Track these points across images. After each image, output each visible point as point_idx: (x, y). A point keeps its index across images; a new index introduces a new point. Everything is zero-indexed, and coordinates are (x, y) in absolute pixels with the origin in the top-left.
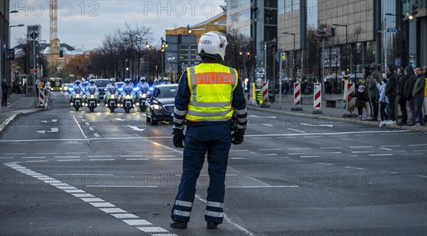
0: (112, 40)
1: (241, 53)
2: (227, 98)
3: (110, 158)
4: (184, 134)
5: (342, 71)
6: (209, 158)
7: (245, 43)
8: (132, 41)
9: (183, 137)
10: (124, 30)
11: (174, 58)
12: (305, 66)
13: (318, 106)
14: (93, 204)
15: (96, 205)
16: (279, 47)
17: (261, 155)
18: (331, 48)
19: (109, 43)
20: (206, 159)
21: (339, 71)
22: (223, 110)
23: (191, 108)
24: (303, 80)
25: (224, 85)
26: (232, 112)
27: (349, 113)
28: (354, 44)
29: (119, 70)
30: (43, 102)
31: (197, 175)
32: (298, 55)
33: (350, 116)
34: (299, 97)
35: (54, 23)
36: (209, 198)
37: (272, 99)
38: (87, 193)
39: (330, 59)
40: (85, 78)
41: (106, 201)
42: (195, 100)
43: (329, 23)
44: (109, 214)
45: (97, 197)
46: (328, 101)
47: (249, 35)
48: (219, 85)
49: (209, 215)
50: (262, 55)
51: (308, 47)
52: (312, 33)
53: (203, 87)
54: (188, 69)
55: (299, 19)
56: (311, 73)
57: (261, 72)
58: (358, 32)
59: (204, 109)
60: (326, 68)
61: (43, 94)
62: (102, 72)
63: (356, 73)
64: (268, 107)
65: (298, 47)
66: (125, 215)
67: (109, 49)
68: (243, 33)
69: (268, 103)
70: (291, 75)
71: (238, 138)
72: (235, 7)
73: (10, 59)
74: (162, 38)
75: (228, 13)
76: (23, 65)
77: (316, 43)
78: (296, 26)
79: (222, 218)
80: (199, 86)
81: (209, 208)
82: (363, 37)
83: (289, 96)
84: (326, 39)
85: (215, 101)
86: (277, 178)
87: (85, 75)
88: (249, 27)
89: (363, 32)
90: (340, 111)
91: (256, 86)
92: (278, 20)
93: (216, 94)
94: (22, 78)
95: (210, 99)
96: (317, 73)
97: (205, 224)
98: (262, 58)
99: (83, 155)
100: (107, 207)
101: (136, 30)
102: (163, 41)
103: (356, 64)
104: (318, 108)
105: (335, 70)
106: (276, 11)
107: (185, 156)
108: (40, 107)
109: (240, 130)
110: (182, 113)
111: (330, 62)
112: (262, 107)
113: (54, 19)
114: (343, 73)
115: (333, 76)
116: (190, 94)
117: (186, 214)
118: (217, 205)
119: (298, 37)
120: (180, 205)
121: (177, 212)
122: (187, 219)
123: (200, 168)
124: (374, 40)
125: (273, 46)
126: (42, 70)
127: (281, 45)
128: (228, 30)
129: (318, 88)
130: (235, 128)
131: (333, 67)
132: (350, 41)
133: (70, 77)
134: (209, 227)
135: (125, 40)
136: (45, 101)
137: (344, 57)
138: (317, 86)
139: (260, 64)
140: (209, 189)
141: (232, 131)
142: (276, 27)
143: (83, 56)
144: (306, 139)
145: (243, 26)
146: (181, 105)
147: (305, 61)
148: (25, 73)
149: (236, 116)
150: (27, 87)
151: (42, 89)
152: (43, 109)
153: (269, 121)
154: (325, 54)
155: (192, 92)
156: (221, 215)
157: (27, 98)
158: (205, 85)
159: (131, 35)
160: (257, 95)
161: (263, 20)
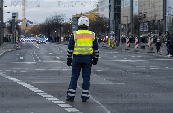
0: (49, 19)
1: (104, 25)
2: (91, 45)
3: (44, 70)
4: (72, 60)
5: (149, 33)
6: (83, 71)
7: (106, 21)
8: (57, 20)
9: (71, 61)
10: (54, 15)
11: (75, 27)
12: (133, 31)
13: (137, 48)
14: (34, 91)
15: (35, 91)
16: (121, 22)
17: (110, 69)
18: (144, 23)
19: (48, 20)
20: (81, 71)
21: (148, 33)
22: (89, 50)
23: (75, 49)
24: (132, 36)
25: (89, 39)
26: (93, 51)
27: (150, 51)
28: (154, 21)
29: (52, 32)
30: (18, 46)
31: (78, 78)
32: (130, 26)
33: (151, 53)
34: (129, 44)
35: (24, 11)
36: (83, 88)
37: (117, 45)
38: (32, 86)
39: (144, 27)
40: (37, 35)
41: (40, 90)
42: (77, 45)
43: (143, 12)
44: (40, 95)
45: (36, 88)
46: (142, 46)
47: (108, 17)
48: (87, 39)
49: (83, 96)
50: (113, 26)
51: (134, 22)
52: (136, 17)
53: (80, 40)
54: (74, 32)
55: (130, 10)
56: (135, 34)
57: (112, 33)
58: (156, 16)
59: (80, 49)
60: (141, 31)
61: (18, 42)
62: (45, 33)
63: (155, 34)
64: (115, 48)
65: (129, 22)
66: (47, 95)
67: (48, 23)
68: (105, 16)
69: (115, 47)
70: (126, 34)
71: (95, 62)
72: (103, 5)
73: (4, 27)
74: (70, 19)
75: (100, 8)
76: (10, 30)
77: (137, 20)
78: (129, 13)
79: (89, 97)
80: (79, 39)
81: (83, 93)
82: (158, 18)
83: (125, 44)
84: (142, 19)
85: (85, 46)
86: (116, 79)
87: (38, 34)
88: (108, 14)
89: (158, 16)
90: (146, 50)
91: (110, 39)
92: (121, 11)
93: (86, 43)
94: (10, 35)
95: (83, 45)
96: (138, 34)
97: (81, 99)
98: (113, 27)
99: (33, 69)
100: (40, 92)
101: (59, 15)
102: (71, 20)
103: (155, 30)
104: (137, 49)
105: (146, 32)
106: (120, 7)
107: (72, 70)
108: (16, 48)
109: (96, 58)
110: (71, 51)
111: (144, 29)
112: (112, 48)
113: (24, 10)
114: (149, 34)
115: (145, 35)
116: (75, 43)
117: (73, 95)
118: (86, 91)
119: (129, 18)
120: (71, 91)
121: (69, 94)
122: (74, 97)
123: (79, 75)
124: (163, 19)
125: (118, 22)
126: (18, 32)
127: (122, 21)
128: (99, 15)
129: (137, 40)
130: (94, 58)
131: (145, 31)
132: (152, 20)
133: (31, 35)
134: (83, 101)
135: (55, 19)
136: (19, 46)
137: (150, 27)
138: (136, 39)
139: (112, 30)
140: (83, 84)
141: (93, 59)
142: (120, 14)
143: (36, 26)
144: (131, 62)
145: (106, 13)
146: (71, 47)
147: (132, 29)
148: (11, 33)
149: (94, 53)
150: (11, 39)
151: (17, 40)
152: (18, 49)
153: (115, 54)
154: (141, 25)
155: (75, 42)
156: (88, 96)
157: (11, 44)
158: (81, 39)
159: (57, 17)
160: (110, 43)
161: (113, 11)
